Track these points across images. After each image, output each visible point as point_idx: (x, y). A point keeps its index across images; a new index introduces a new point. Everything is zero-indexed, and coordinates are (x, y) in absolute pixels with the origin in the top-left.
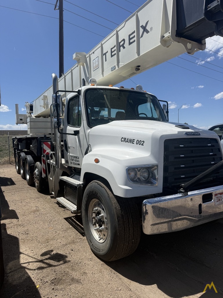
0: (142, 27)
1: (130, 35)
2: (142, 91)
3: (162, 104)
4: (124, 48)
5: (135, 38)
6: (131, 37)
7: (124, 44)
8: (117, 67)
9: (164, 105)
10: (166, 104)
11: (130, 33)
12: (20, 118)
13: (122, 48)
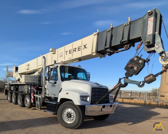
0: (84, 45)
1: (78, 47)
2: (81, 68)
3: (88, 73)
4: (76, 51)
5: (81, 49)
6: (79, 48)
7: (76, 50)
8: (72, 58)
9: (88, 74)
10: (89, 74)
11: (79, 47)
12: (9, 74)
13: (74, 51)
